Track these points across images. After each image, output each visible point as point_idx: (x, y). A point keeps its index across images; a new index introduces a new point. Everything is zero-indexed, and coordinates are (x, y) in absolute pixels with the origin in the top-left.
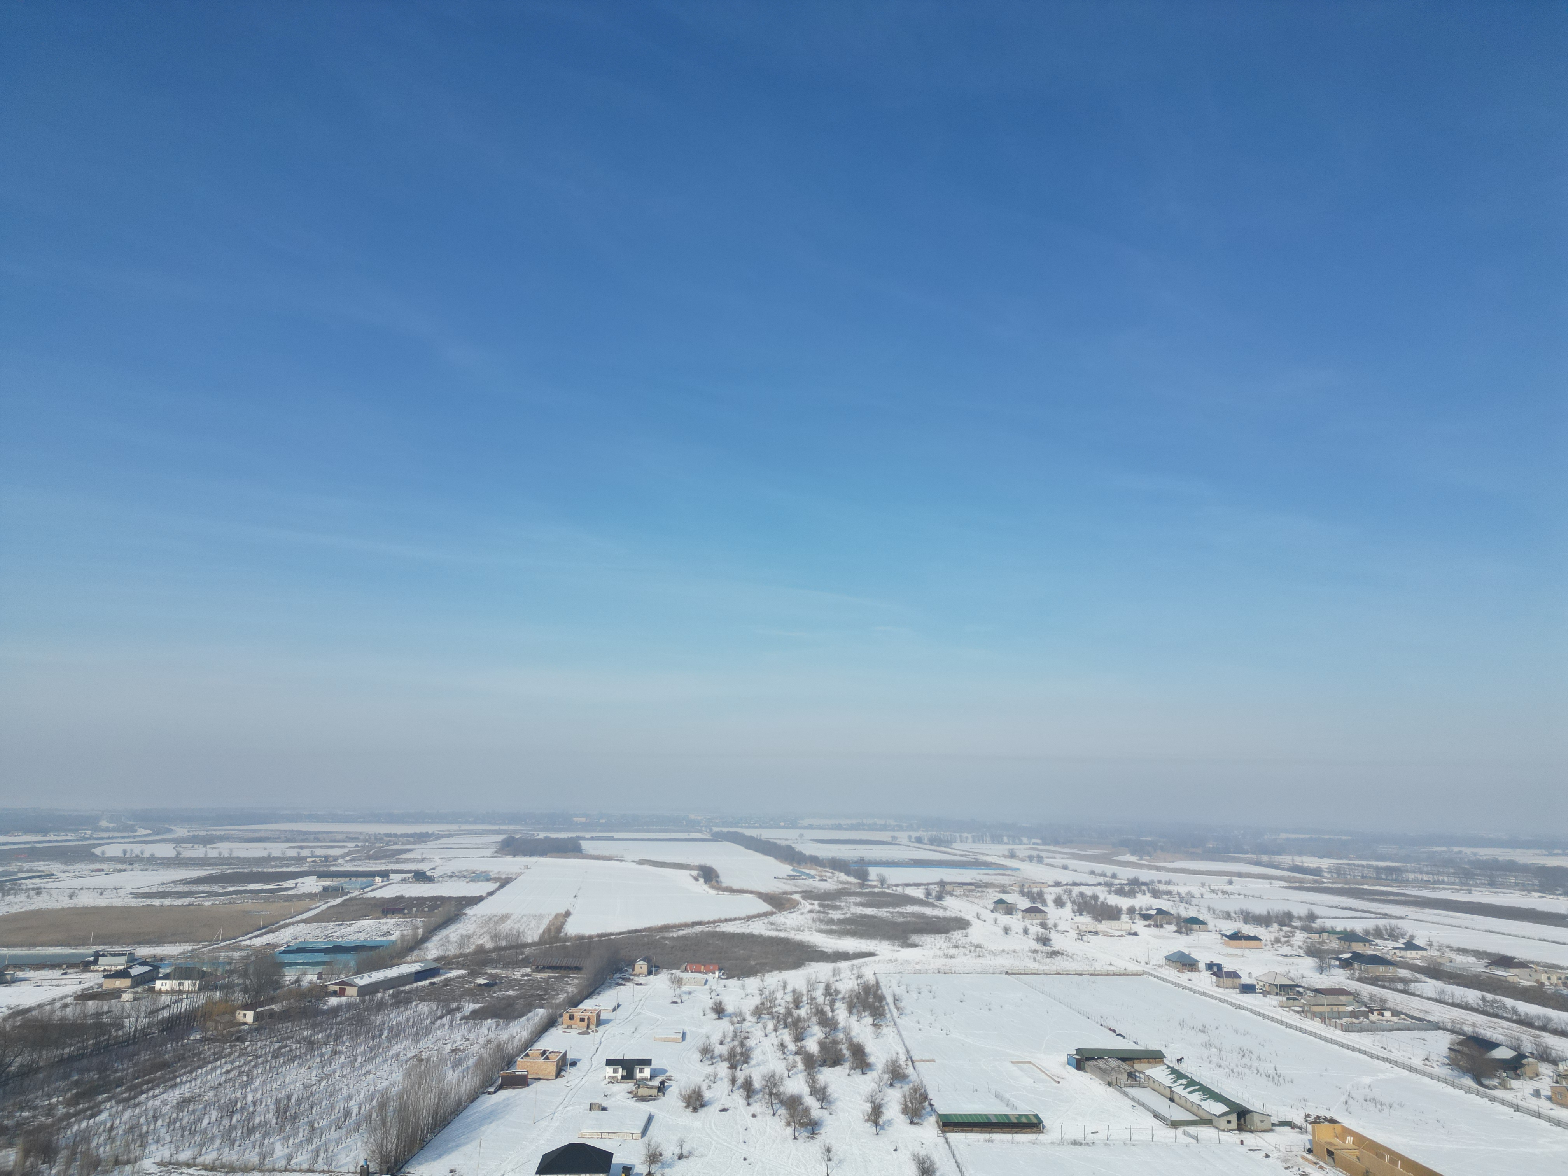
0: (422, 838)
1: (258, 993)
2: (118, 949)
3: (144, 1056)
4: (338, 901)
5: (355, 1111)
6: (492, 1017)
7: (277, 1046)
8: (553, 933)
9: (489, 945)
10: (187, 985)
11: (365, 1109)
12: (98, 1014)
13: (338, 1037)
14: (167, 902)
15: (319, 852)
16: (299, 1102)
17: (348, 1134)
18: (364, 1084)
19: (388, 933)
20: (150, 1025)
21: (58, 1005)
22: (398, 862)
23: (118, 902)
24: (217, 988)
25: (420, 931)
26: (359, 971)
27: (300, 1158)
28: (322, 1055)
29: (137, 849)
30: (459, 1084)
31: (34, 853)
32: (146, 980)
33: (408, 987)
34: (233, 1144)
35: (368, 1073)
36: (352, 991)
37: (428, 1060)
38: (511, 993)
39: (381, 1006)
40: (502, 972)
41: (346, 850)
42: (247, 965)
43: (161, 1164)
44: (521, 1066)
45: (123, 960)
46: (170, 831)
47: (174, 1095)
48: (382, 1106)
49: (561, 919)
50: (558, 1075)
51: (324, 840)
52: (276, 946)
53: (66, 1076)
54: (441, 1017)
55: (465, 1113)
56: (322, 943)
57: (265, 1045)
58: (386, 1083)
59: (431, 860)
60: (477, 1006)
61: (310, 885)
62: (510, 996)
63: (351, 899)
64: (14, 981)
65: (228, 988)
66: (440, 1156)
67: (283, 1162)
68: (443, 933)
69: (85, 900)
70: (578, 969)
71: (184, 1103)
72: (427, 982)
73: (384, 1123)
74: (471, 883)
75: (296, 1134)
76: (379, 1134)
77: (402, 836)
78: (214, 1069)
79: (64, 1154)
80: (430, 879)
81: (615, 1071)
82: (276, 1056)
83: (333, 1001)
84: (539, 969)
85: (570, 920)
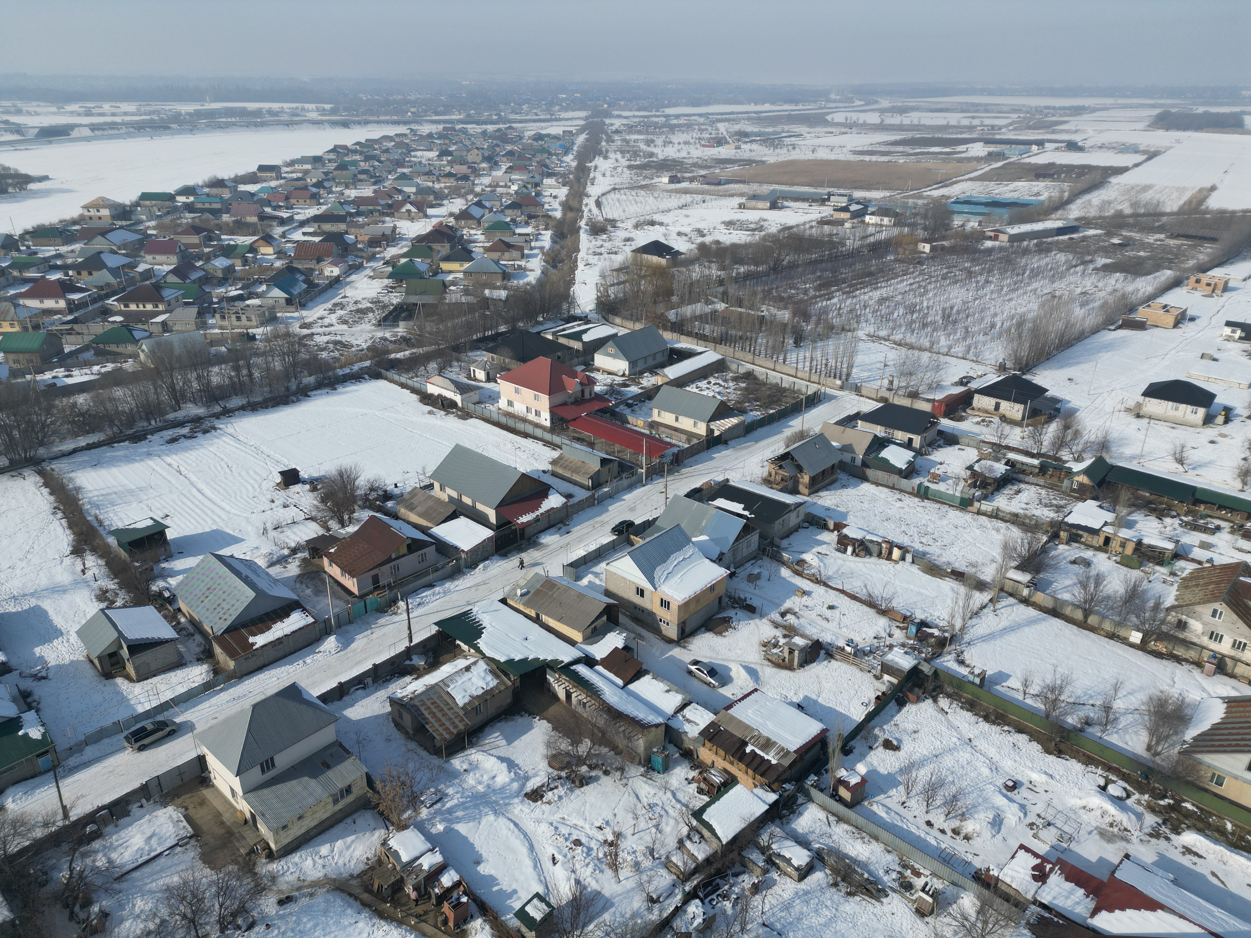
0: (1078, 111)
1: (934, 232)
2: (842, 191)
3: (858, 266)
4: (1000, 164)
5: (999, 325)
6: (1121, 271)
7: (945, 271)
8: (1193, 206)
9: (1128, 211)
10: (886, 221)
11: (1007, 325)
12: (831, 235)
13: (990, 271)
14: (874, 158)
15: (987, 122)
16: (958, 312)
17: (993, 339)
18: (1007, 307)
19: (1038, 194)
20: (862, 246)
21: (807, 226)
22: (1054, 132)
23: (842, 157)
24: (905, 225)
25: (1066, 194)
26: (1011, 223)
27: (957, 349)
28: (977, 282)
29: (854, 116)
30: (1084, 318)
31: (792, 119)
32: (859, 215)
33: (1050, 239)
34: (913, 331)
35: (1011, 300)
36: (1003, 238)
37: (1060, 297)
38: (1142, 254)
39: (1026, 252)
40: (1136, 236)
41: (1010, 121)
42: (927, 210)
43: (868, 335)
44: (1141, 314)
45: (845, 199)
46: (876, 102)
47: (876, 295)
48: (1020, 325)
49: (1205, 193)
50: (1176, 325)
51: (992, 112)
52: (948, 197)
53: (814, 273)
54: (1075, 266)
55: (1087, 341)
56: (983, 198)
57: (938, 270)
58: (1024, 309)
59: (1084, 131)
60: (1109, 261)
61: (978, 150)
62: (1140, 257)
63: (1009, 163)
64: (782, 208)
65: (913, 226)
66: (1062, 367)
67: (946, 350)
68: (1087, 197)
69: (823, 154)
70: (1213, 240)
71: (882, 300)
72: (1067, 237)
73: (1020, 336)
74: (1120, 155)
75: (956, 333)
76: (1015, 344)
77: (1061, 108)
78: (902, 281)
79: (814, 319)
80: (1081, 149)
81: (1233, 332)
82: (944, 277)
83: (989, 244)
84: (1172, 236)
85: (1214, 194)
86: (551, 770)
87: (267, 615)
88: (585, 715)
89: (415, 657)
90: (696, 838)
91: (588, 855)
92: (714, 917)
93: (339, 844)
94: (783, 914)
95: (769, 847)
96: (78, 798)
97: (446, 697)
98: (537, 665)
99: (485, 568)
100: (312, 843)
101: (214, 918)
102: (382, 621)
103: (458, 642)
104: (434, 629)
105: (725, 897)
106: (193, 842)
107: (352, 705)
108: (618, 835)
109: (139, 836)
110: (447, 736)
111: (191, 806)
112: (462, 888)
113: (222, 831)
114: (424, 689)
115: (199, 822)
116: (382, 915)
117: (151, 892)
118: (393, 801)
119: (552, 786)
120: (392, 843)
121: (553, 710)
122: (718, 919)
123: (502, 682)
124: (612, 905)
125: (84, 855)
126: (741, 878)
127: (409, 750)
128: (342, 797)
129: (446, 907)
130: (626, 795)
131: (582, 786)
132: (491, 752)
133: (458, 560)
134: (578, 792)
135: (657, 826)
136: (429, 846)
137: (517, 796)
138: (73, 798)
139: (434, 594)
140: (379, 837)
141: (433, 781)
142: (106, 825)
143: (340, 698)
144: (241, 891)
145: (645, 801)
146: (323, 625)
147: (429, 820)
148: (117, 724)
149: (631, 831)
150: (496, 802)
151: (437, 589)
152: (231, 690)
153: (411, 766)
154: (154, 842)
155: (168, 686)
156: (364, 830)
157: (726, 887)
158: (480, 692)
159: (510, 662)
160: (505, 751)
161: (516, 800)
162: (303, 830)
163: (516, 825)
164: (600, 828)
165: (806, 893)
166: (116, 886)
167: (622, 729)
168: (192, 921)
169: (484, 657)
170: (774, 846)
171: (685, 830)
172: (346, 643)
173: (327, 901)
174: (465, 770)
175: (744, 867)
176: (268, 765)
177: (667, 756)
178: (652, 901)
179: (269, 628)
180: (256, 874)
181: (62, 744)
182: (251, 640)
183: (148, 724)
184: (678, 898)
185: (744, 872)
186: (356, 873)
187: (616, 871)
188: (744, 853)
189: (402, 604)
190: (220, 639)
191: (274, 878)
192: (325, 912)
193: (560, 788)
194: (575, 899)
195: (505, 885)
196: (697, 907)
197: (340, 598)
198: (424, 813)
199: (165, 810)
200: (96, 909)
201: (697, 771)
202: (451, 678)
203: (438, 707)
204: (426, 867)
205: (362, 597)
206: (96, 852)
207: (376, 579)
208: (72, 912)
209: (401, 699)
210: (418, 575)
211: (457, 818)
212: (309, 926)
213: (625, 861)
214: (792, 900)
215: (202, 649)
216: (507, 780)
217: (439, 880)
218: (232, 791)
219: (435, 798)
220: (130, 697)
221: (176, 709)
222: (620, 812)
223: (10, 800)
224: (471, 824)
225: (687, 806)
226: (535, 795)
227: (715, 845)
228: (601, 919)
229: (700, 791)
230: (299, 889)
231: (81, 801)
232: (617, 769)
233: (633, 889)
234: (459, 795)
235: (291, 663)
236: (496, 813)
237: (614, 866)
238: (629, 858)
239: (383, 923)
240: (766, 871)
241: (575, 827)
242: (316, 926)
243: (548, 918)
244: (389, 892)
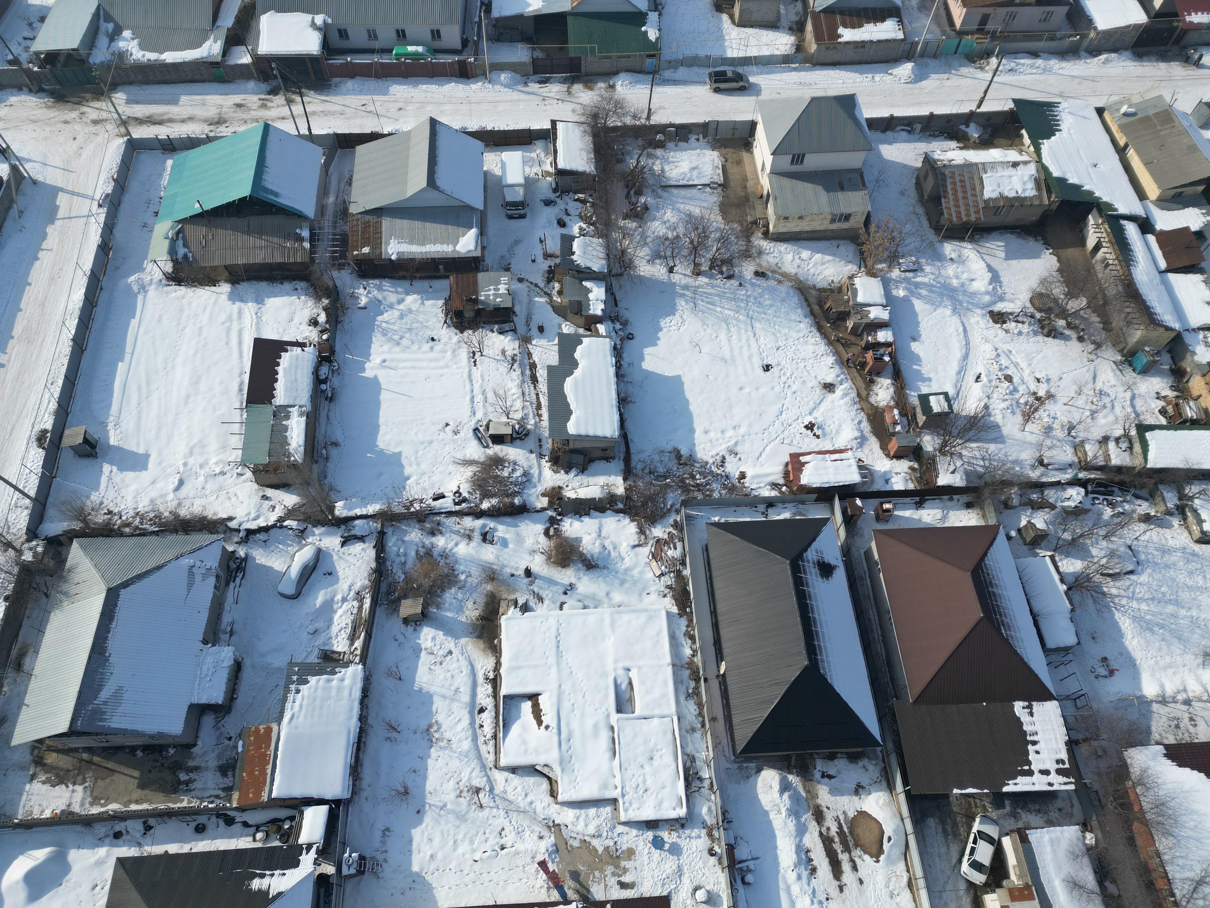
86: (1028, 305)
87: (866, 10)
88: (1100, 276)
89: (972, 126)
90: (1124, 446)
91: (1011, 393)
92: (1087, 511)
93: (818, 256)
94: (1155, 553)
95: (1191, 498)
96: (660, 108)
97: (977, 182)
98: (1087, 199)
99: (1106, 61)
100: (799, 243)
101: (709, 256)
102: (965, 70)
103: (1024, 132)
104: (1009, 106)
105: (1112, 505)
106: (720, 190)
107: (890, 143)
108: (1050, 396)
109: (687, 162)
110: (955, 219)
111: (730, 160)
112: (890, 349)
113: (743, 194)
114: (961, 162)
115: (731, 177)
116: (820, 329)
117: (679, 210)
118: (877, 248)
119: (1020, 319)
120: (857, 281)
121: (1072, 253)
122: (1090, 514)
123: (1039, 197)
124: (1003, 442)
125: (649, 156)
126: (1139, 502)
127: (914, 213)
128: (840, 220)
129: (869, 355)
130: (1085, 369)
131: (1048, 335)
132: (985, 257)
133: (1083, 37)
134: (1040, 338)
135: (1093, 413)
136: (884, 302)
137: (982, 308)
138: (658, 105)
139: (1032, 66)
140: (850, 270)
141: (918, 251)
142: (670, 141)
143: (884, 131)
144: (734, 248)
145: (1099, 385)
146: (908, 47)
147: (896, 282)
148: (708, 57)
149: (1066, 400)
150: (960, 302)
151: (1039, 62)
152: (803, 74)
153: (908, 227)
154: (695, 173)
155: (757, 43)
156: (842, 257)
157: (1119, 499)
158: (1012, 194)
159: (1062, 181)
160: (998, 264)
161: (979, 311)
162: (797, 229)
163: (965, 331)
164: (1038, 380)
165: (1194, 554)
166: (659, 191)
167: (1129, 310)
168: (695, 248)
169: (1039, 161)
170: (1197, 501)
171: (1119, 432)
172: (919, 77)
173: (788, 293)
174: (951, 259)
175: (1151, 496)
176: (798, 159)
177: (1155, 362)
178: (1041, 462)
179: (860, 26)
180: (750, 241)
181: (667, 54)
182: (841, 30)
183: (729, 70)
184: (1067, 476)
185: (1146, 500)
186: (819, 286)
187: (1027, 421)
188: (1161, 487)
189: (994, 61)
190: (816, 16)
191: (760, 253)
192: (783, 300)
193: (1026, 326)
194: (975, 417)
195: (926, 369)
196: (1078, 494)
197: (939, 25)
198: (896, 273)
199: (711, 152)
200: (642, 200)
201: (1175, 393)
202: (993, 165)
203: (964, 187)
204: (872, 316)
205: (961, 34)
206: (657, 158)
207: (985, 20)
208: (628, 193)
209: (935, 161)
210: (1030, 35)
211: (919, 294)
212: (767, 302)
213: (1040, 418)
214: (1175, 550)
215: (797, 19)
216: (983, 289)
217: (876, 332)
218: (763, 165)
219: (912, 267)
220: (727, 38)
221: (754, 68)
222: (1067, 379)
223: (620, 83)
224: (928, 306)
225: (1137, 415)
226: (999, 318)
227: (1138, 462)
228: (986, 445)
229: (1163, 412)
230: (773, 272)
231: (662, 111)
232: (1094, 342)
233: (1031, 444)
234: (933, 277)
235: (861, 73)
236: (954, 310)
237: (1028, 417)
238: (1046, 419)
239: (818, 335)
240: (1169, 513)
241: (1016, 365)
242: (772, 306)
243: (942, 415)
244: (835, 316)
